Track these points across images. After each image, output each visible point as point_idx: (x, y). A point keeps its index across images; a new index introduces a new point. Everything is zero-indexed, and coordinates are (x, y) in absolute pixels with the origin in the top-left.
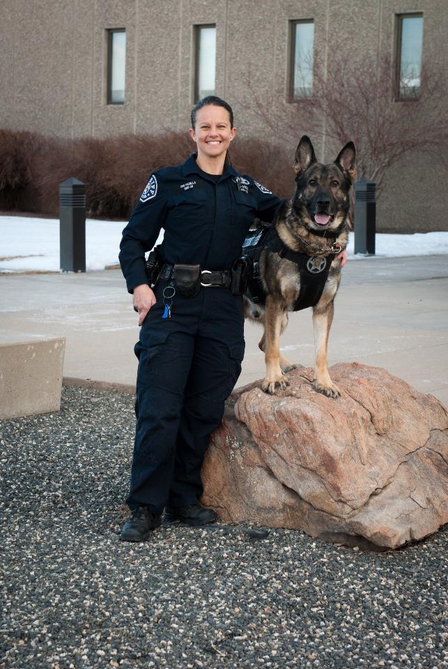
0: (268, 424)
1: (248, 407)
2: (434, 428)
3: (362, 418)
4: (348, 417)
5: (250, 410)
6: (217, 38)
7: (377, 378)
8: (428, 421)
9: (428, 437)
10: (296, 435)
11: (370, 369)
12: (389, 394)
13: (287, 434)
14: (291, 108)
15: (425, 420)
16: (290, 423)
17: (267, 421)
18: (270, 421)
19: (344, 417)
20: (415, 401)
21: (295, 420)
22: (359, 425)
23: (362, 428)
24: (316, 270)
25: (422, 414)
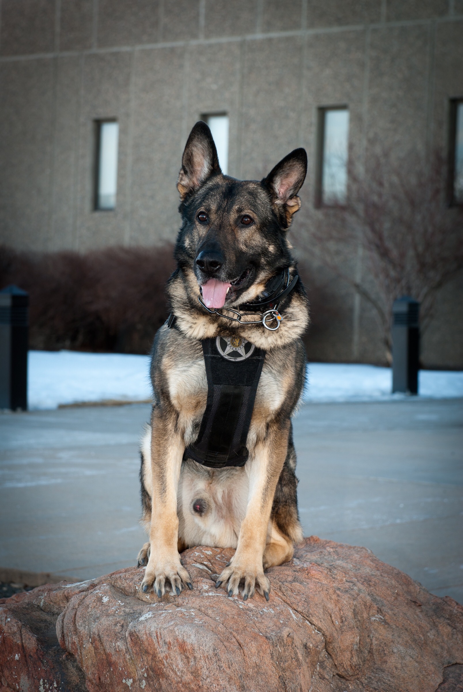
0: (114, 659)
1: (79, 622)
2: (454, 662)
3: (306, 646)
4: (274, 645)
5: (83, 630)
6: (230, 130)
7: (350, 566)
8: (442, 648)
9: (439, 680)
10: (163, 682)
11: (339, 550)
12: (368, 598)
13: (146, 679)
14: (319, 215)
15: (434, 647)
16: (154, 656)
17: (113, 652)
18: (118, 651)
19: (264, 646)
20: (418, 610)
21: (162, 652)
22: (298, 660)
23: (305, 667)
24: (235, 354)
25: (431, 635)
